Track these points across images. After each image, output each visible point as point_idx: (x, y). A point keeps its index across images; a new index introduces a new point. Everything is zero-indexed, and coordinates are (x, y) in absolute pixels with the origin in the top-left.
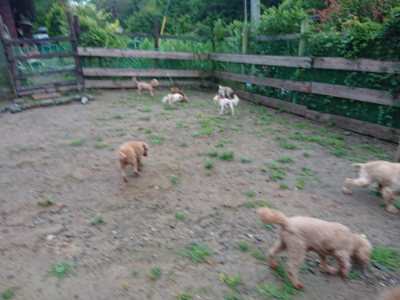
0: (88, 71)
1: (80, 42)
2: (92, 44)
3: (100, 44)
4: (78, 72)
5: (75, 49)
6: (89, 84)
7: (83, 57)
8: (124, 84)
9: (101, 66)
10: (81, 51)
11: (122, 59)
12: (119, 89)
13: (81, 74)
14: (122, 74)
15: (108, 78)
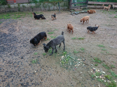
14: (97, 4)
15: (93, 5)
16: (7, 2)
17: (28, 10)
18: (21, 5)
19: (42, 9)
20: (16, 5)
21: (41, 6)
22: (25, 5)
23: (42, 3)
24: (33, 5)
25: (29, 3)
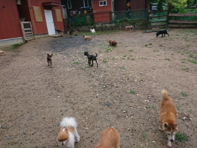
0: (171, 21)
1: (170, 12)
2: (174, 12)
3: (177, 12)
4: (167, 21)
5: (168, 14)
6: (170, 26)
7: (170, 17)
8: (182, 26)
9: (175, 19)
10: (170, 15)
11: (184, 17)
12: (180, 28)
13: (168, 22)
14: (182, 22)
15: (177, 24)
16: (94, 23)
17: (109, 30)
18: (104, 25)
19: (121, 28)
20: (100, 26)
21: (120, 26)
22: (107, 25)
23: (121, 24)
24: (113, 25)
25: (111, 23)
